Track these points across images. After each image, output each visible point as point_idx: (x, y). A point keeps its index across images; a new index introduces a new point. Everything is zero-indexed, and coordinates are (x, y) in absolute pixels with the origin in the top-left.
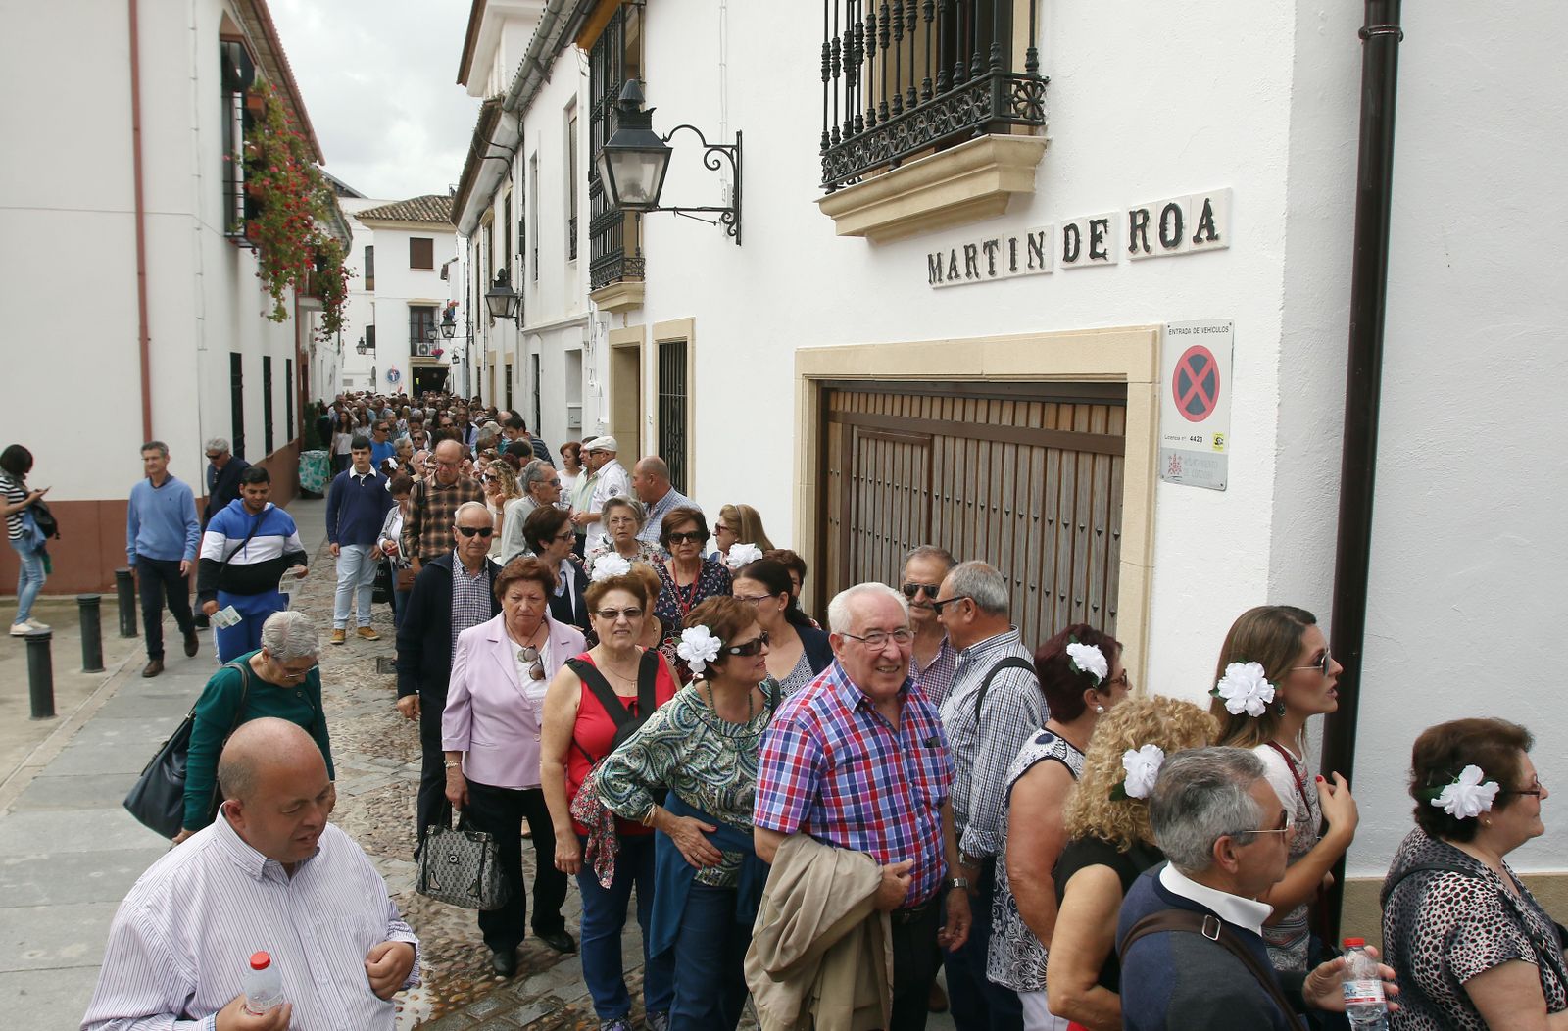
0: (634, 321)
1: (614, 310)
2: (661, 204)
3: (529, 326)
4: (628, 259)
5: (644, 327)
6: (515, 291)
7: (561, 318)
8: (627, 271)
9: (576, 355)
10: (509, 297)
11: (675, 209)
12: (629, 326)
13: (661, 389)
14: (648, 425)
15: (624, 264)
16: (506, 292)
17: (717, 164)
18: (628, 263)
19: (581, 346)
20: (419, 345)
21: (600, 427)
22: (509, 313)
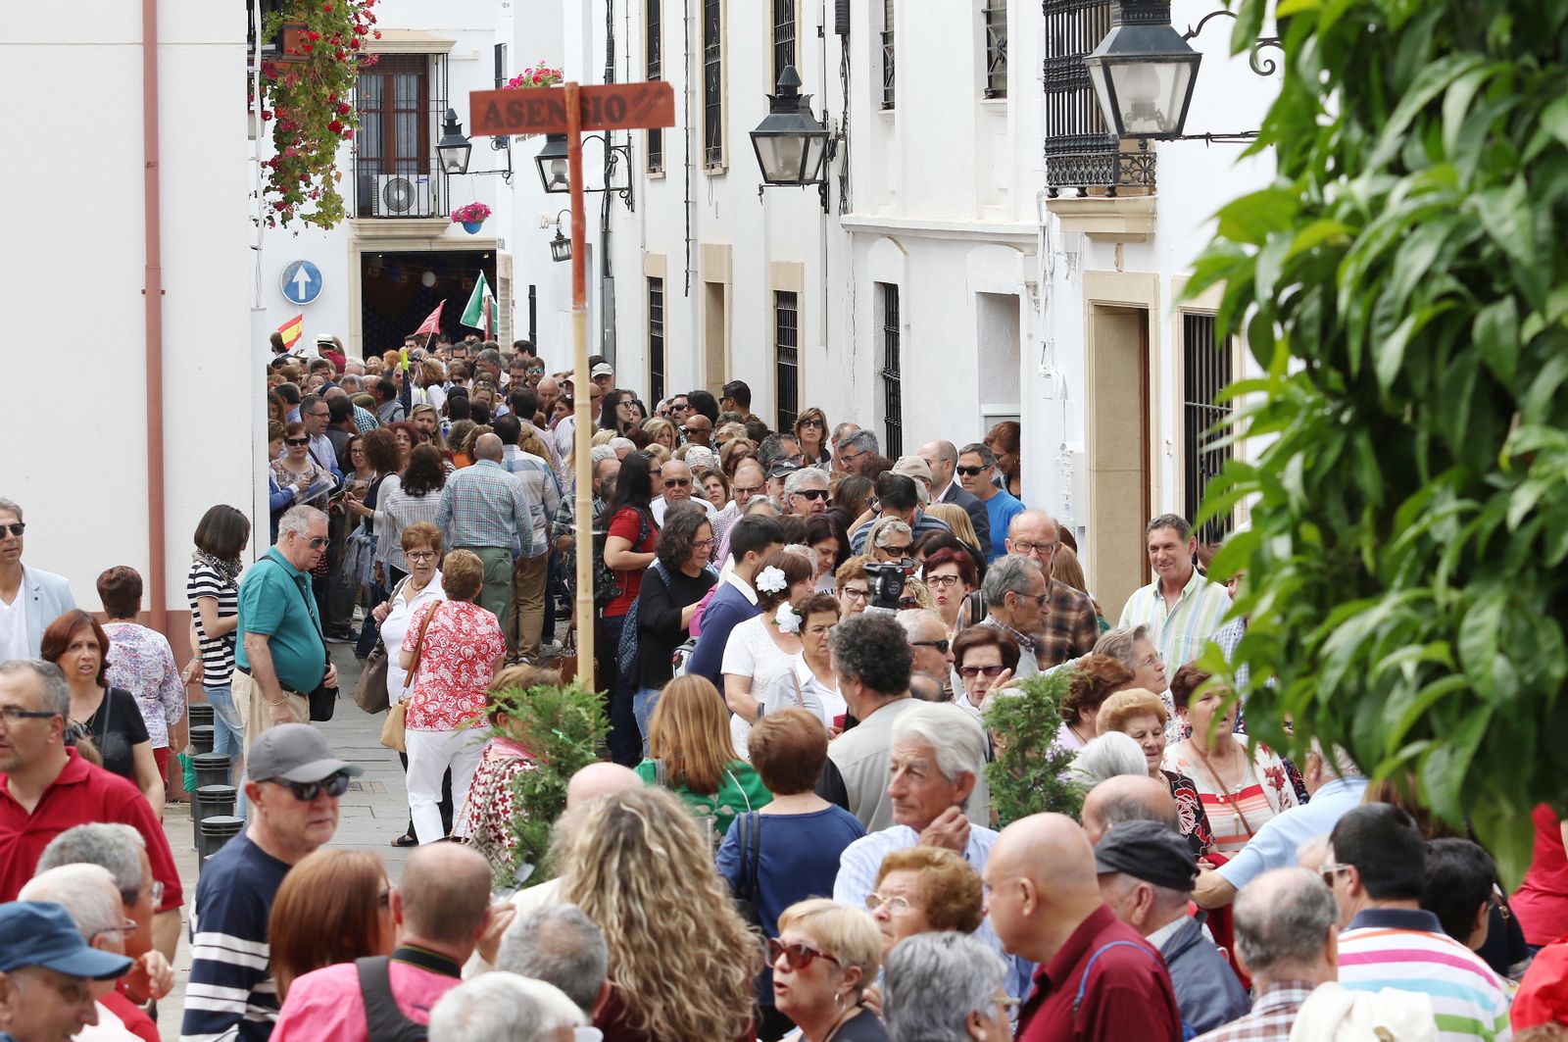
0: (1134, 260)
1: (1096, 238)
2: (1186, 132)
3: (863, 212)
4: (1126, 156)
5: (1156, 279)
6: (818, 117)
7: (965, 219)
8: (1124, 177)
9: (1004, 306)
10: (807, 137)
11: (1208, 137)
12: (1126, 269)
13: (1189, 394)
14: (1165, 457)
15: (1118, 165)
16: (802, 125)
17: (1269, 66)
18: (1125, 163)
19: (1019, 289)
20: (383, 180)
21: (1067, 460)
22: (808, 175)
